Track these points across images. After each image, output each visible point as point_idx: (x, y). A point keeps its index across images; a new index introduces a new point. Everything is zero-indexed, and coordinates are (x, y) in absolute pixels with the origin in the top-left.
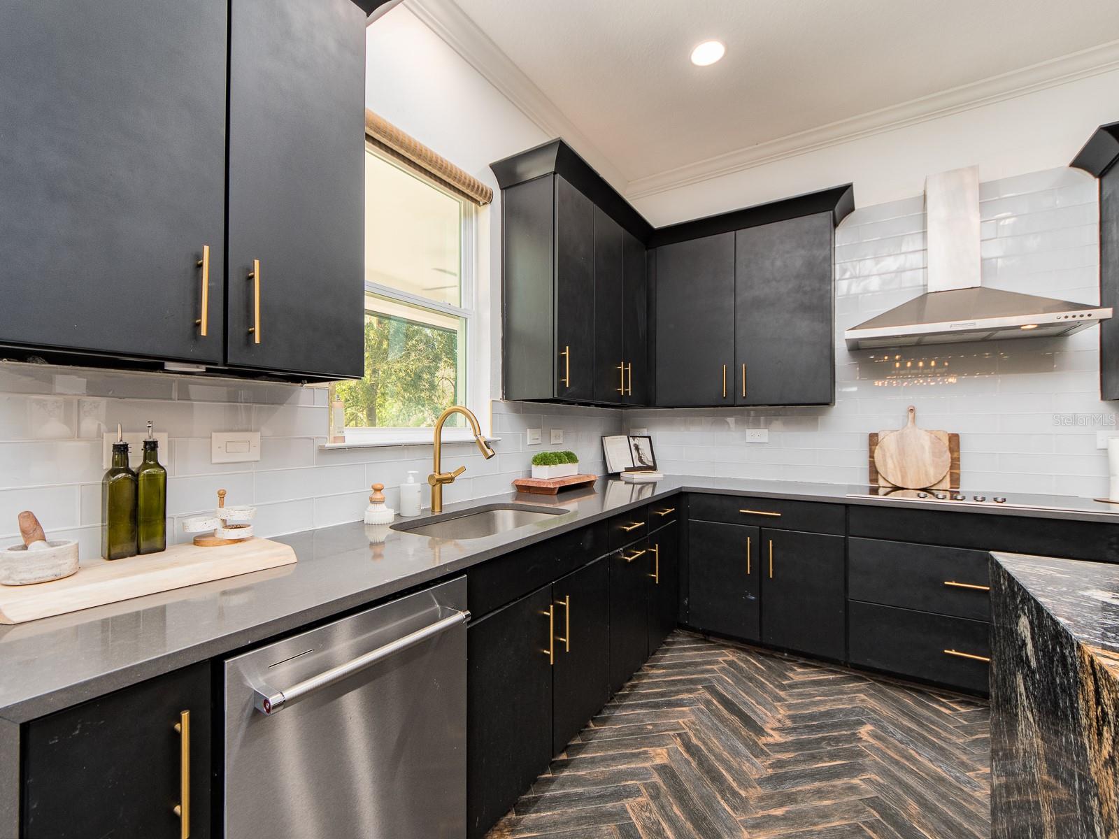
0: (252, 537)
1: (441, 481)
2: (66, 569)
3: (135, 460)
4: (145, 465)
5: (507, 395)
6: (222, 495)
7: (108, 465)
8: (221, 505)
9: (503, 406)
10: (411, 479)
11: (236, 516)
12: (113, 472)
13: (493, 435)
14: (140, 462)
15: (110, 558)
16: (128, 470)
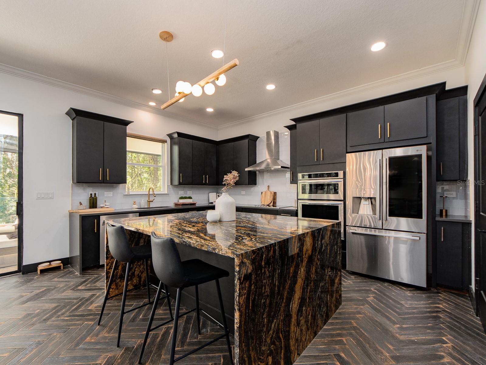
0: (110, 208)
1: (150, 201)
2: (85, 208)
3: (93, 196)
4: (94, 197)
5: (171, 184)
6: (105, 201)
7: (90, 196)
8: (105, 202)
9: (171, 186)
10: (143, 201)
11: (107, 204)
12: (90, 197)
13: (167, 193)
14: (94, 196)
15: (90, 208)
16: (92, 197)
